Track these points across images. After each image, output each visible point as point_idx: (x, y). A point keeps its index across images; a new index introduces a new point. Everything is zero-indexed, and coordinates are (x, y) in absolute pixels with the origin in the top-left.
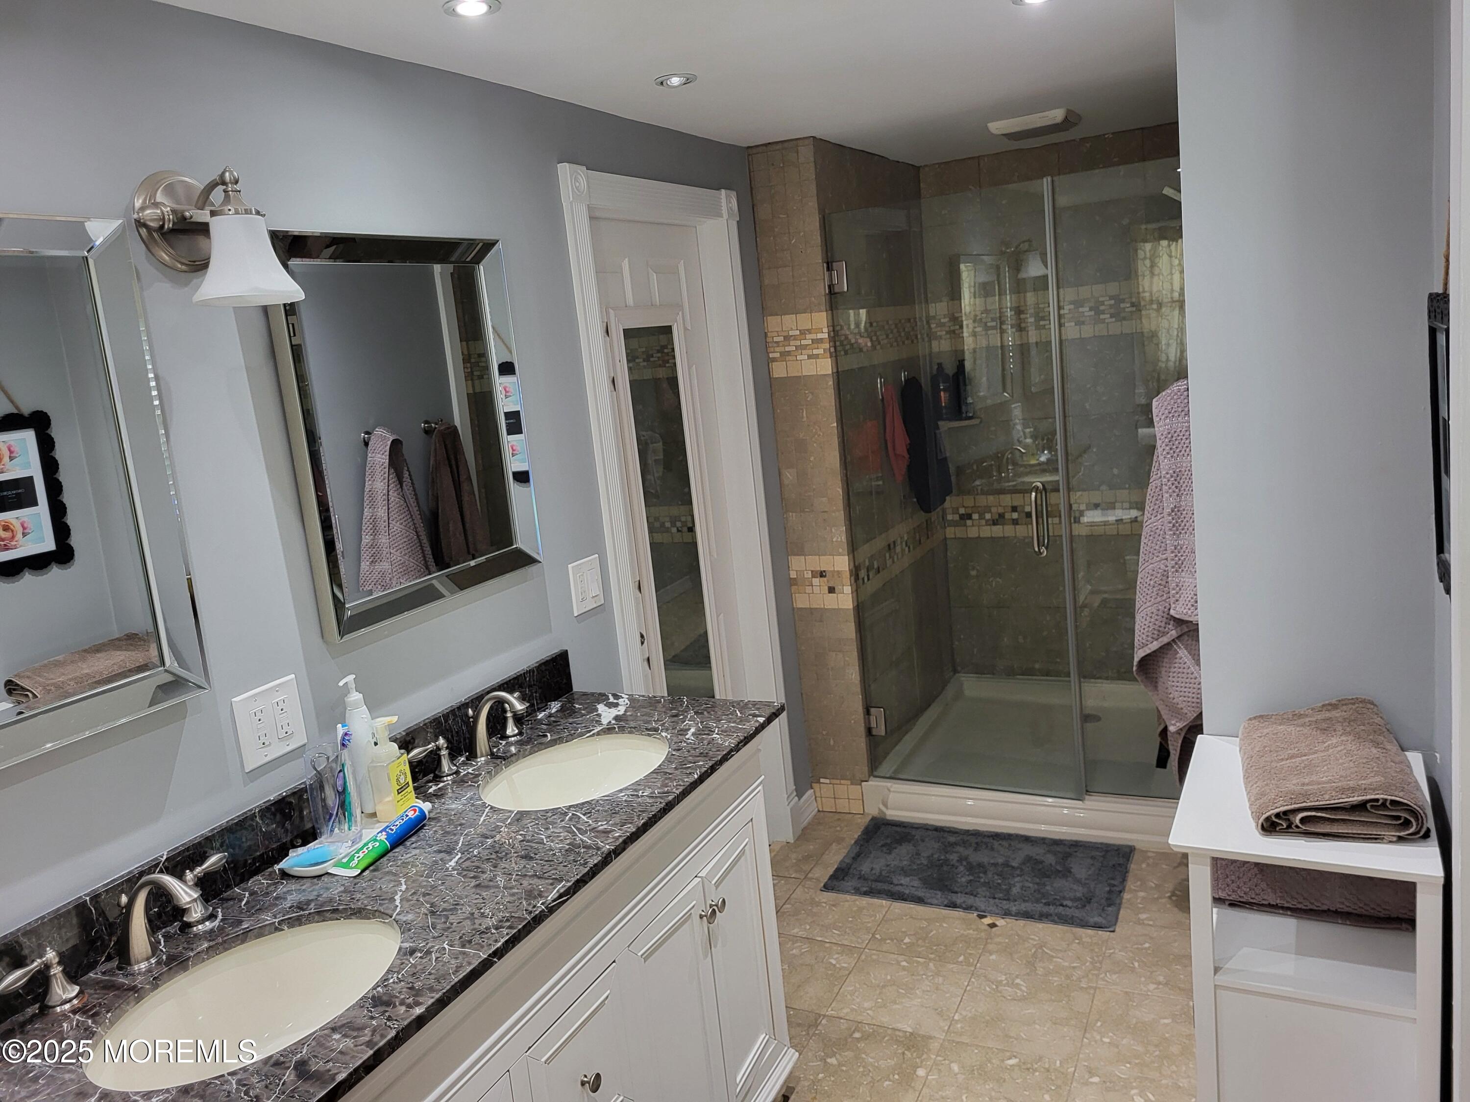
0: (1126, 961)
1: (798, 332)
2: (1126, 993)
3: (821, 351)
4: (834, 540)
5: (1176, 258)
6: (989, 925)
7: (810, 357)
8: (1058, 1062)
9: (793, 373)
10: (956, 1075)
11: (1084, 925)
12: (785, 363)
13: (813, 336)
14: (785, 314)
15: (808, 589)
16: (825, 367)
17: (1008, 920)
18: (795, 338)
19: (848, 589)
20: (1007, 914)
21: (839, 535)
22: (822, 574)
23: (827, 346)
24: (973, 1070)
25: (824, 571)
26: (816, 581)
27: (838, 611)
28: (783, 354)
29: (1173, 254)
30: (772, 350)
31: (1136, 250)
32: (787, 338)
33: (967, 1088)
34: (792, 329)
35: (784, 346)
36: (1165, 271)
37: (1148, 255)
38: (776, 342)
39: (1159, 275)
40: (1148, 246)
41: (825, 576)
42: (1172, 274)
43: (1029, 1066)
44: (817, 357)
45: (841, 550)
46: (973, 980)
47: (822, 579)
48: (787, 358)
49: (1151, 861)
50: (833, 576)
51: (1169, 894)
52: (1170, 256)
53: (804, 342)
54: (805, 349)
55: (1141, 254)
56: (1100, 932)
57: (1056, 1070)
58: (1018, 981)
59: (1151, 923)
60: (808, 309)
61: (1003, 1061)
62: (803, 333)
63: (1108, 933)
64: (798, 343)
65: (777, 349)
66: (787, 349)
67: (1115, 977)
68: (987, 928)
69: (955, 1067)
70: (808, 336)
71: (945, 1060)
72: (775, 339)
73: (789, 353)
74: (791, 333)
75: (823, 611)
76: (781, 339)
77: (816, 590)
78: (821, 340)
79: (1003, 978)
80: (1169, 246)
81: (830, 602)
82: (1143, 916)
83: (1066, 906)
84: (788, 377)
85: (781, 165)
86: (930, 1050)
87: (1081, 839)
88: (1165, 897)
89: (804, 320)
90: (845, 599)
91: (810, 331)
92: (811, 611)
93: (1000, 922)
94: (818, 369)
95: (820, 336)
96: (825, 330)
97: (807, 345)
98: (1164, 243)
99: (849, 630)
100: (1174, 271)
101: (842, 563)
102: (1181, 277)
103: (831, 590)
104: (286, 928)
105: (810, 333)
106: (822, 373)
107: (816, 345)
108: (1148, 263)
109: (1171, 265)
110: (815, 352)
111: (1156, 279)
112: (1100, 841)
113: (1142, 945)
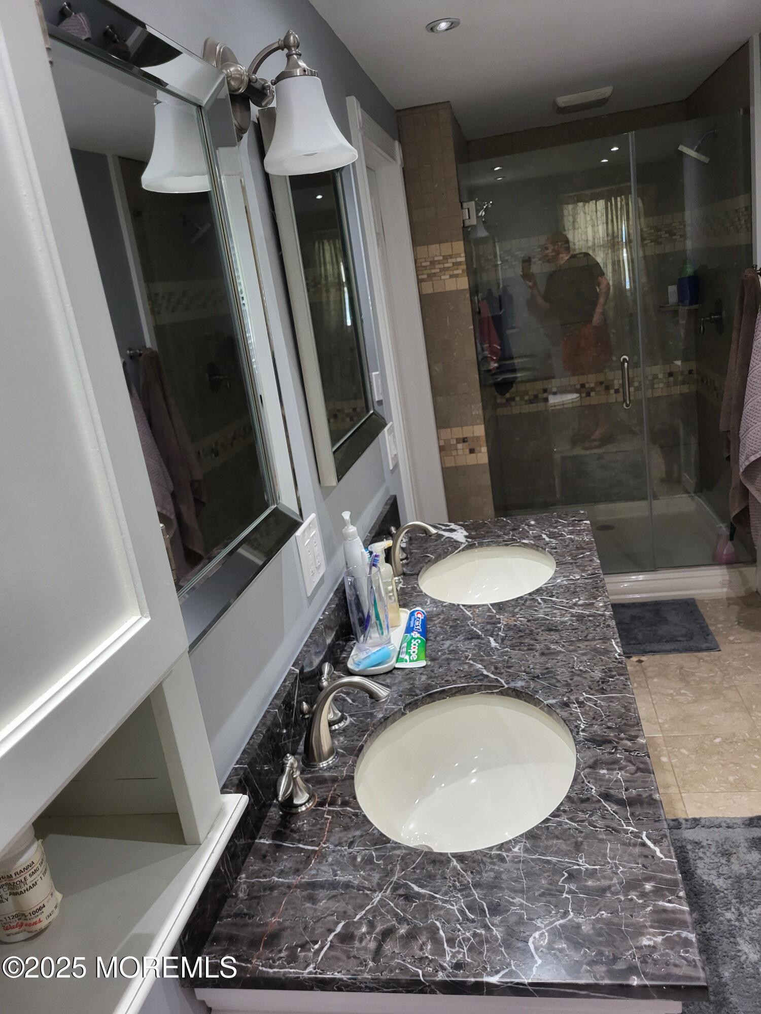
0: (742, 666)
1: (441, 258)
2: (756, 685)
3: (460, 272)
4: (474, 414)
5: (589, 214)
6: (637, 661)
7: (451, 276)
8: (747, 735)
9: (439, 289)
10: (688, 756)
11: (700, 650)
12: (431, 282)
13: (454, 260)
14: (431, 244)
15: (454, 453)
16: (463, 283)
17: (649, 656)
18: (439, 262)
19: (484, 449)
20: (645, 652)
21: (477, 410)
22: (464, 440)
23: (464, 267)
24: (697, 751)
25: (466, 438)
26: (460, 446)
27: (477, 465)
28: (429, 275)
29: (587, 211)
30: (421, 272)
31: (562, 210)
32: (433, 263)
33: (702, 763)
34: (436, 256)
35: (430, 269)
36: (583, 226)
37: (571, 213)
38: (424, 267)
39: (578, 229)
40: (570, 207)
41: (467, 442)
42: (586, 228)
43: (730, 740)
44: (457, 276)
45: (478, 421)
46: (653, 696)
47: (465, 444)
48: (433, 278)
49: (710, 605)
50: (473, 441)
51: (736, 623)
52: (585, 213)
53: (446, 265)
54: (448, 270)
55: (566, 212)
56: (712, 653)
57: (748, 739)
58: (683, 691)
59: (739, 641)
60: (449, 240)
61: (711, 741)
62: (446, 258)
63: (718, 652)
64: (441, 266)
65: (425, 272)
66: (433, 271)
67: (742, 677)
68: (637, 663)
69: (684, 751)
70: (450, 260)
71: (673, 748)
72: (424, 264)
73: (435, 274)
74: (436, 259)
75: (467, 467)
76: (428, 264)
77: (460, 452)
78: (460, 263)
79: (672, 691)
80: (584, 206)
81: (471, 460)
82: (731, 638)
83: (680, 641)
84: (434, 293)
85: (425, 125)
86: (659, 745)
87: (658, 599)
88: (736, 625)
89: (446, 248)
90: (483, 456)
91: (451, 256)
92: (456, 468)
93: (643, 658)
94: (458, 285)
95: (459, 260)
96: (463, 255)
97: (449, 268)
98: (581, 204)
99: (486, 479)
100: (587, 225)
101: (479, 430)
102: (593, 229)
103: (472, 451)
104: (408, 712)
105: (451, 258)
106: (461, 288)
107: (455, 267)
108: (571, 219)
109: (586, 221)
110: (456, 272)
111: (576, 231)
112: (671, 598)
113: (743, 655)
